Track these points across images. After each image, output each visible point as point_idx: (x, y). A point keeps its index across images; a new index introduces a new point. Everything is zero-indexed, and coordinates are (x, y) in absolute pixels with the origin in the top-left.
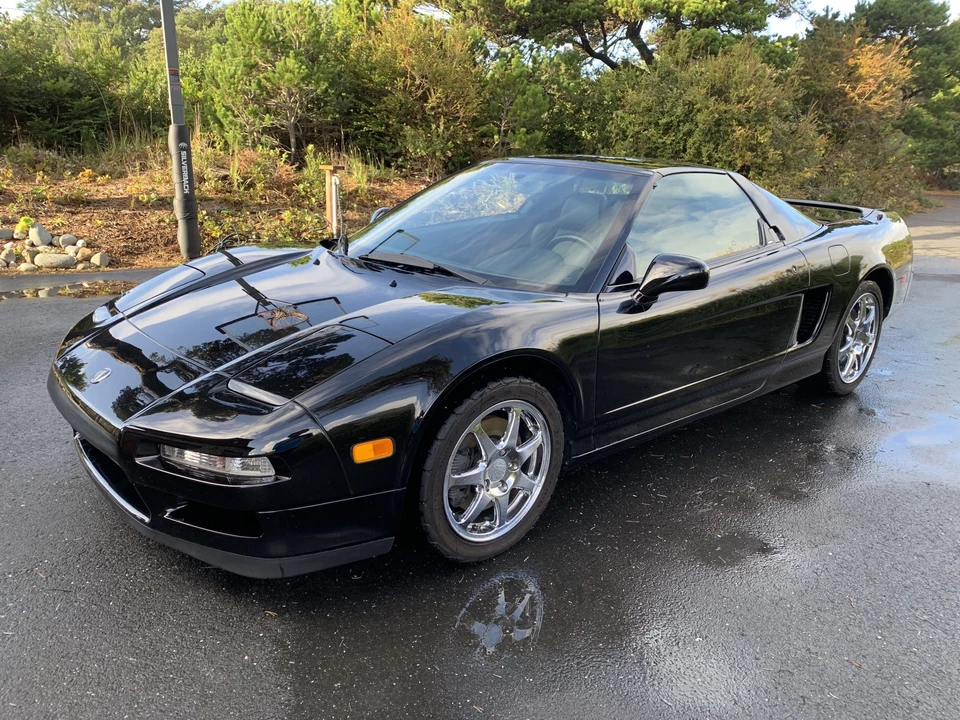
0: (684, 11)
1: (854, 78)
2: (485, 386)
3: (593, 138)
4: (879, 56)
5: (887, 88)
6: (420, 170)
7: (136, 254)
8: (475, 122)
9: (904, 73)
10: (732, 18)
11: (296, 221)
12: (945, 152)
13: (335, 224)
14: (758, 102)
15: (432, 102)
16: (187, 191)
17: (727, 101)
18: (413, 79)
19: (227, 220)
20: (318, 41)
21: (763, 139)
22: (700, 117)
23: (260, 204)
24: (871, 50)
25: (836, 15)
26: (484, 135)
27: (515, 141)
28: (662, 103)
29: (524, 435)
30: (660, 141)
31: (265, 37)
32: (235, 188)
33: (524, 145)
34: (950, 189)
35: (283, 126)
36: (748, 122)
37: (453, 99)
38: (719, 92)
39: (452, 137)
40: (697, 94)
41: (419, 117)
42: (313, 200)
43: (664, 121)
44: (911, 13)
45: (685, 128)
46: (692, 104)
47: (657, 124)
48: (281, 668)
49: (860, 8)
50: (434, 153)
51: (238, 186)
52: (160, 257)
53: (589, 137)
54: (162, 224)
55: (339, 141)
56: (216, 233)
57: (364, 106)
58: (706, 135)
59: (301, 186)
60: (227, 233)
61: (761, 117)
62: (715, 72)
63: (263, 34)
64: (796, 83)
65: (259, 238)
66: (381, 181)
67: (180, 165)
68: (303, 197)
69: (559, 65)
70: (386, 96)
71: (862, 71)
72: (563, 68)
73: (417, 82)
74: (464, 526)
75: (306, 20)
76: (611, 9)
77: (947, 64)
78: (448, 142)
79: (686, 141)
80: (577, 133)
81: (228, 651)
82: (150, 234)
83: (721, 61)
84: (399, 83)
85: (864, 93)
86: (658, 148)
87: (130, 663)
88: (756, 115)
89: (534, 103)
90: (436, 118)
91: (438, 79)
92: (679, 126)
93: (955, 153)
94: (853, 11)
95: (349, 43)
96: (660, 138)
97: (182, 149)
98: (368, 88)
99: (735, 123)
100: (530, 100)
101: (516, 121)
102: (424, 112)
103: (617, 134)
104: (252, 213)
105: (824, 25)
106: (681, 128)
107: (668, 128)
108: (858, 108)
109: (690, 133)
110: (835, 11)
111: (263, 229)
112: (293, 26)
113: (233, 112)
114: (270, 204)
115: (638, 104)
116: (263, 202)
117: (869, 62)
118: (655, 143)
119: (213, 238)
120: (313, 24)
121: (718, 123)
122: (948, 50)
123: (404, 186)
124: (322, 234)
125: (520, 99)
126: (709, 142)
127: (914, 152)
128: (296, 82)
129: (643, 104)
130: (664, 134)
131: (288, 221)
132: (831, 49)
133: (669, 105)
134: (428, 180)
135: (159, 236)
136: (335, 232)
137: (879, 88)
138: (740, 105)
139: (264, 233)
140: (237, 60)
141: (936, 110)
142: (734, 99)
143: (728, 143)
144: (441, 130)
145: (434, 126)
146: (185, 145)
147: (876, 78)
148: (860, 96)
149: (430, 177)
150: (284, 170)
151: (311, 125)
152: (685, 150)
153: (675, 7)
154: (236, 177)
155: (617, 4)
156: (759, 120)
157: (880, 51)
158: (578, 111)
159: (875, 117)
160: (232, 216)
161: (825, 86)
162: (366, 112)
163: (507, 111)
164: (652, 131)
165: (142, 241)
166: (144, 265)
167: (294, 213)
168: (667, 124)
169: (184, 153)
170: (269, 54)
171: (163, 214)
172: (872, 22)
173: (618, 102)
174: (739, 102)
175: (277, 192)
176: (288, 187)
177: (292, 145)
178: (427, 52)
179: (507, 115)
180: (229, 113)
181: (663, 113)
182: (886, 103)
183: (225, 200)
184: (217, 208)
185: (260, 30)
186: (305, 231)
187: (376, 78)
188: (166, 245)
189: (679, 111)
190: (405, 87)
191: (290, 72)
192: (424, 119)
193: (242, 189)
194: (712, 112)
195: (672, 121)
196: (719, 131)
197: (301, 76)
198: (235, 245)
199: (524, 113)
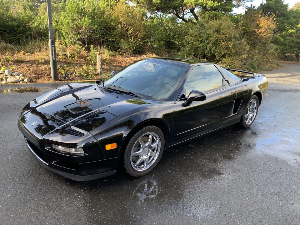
0: (207, 6)
1: (258, 27)
2: (142, 128)
4: (266, 21)
5: (268, 31)
6: (126, 53)
7: (38, 79)
8: (143, 38)
9: (273, 26)
10: (222, 8)
11: (87, 69)
12: (286, 49)
13: (99, 70)
14: (229, 35)
15: (130, 32)
16: (54, 60)
17: (219, 34)
18: (124, 24)
19: (66, 68)
20: (95, 12)
21: (230, 46)
22: (211, 39)
23: (76, 63)
24: (264, 19)
25: (254, 7)
26: (145, 42)
27: (155, 45)
28: (200, 34)
29: (153, 141)
30: (199, 45)
31: (78, 11)
32: (69, 58)
33: (158, 46)
34: (288, 61)
35: (83, 38)
36: (226, 40)
37: (136, 31)
38: (217, 31)
39: (136, 43)
40: (210, 32)
41: (125, 36)
42: (93, 62)
43: (200, 39)
44: (277, 7)
45: (207, 42)
46: (209, 34)
47: (198, 40)
48: (85, 206)
49: (261, 5)
50: (130, 48)
51: (69, 57)
52: (46, 79)
53: (178, 43)
54: (46, 69)
55: (101, 43)
56: (63, 72)
57: (108, 32)
58: (213, 44)
59: (89, 58)
60: (66, 72)
61: (229, 39)
62: (216, 25)
63: (78, 10)
64: (241, 29)
65: (76, 74)
66: (114, 56)
67: (52, 52)
68: (89, 61)
69: (169, 21)
70: (116, 29)
71: (261, 25)
72: (170, 22)
73: (125, 26)
74: (136, 167)
75: (91, 5)
76: (185, 4)
77: (287, 23)
78: (134, 44)
79: (207, 46)
80: (174, 42)
81: (70, 201)
82: (42, 72)
83: (218, 21)
84: (120, 26)
85: (261, 32)
86: (198, 47)
87: (43, 204)
88: (228, 38)
89: (161, 33)
90: (131, 37)
91: (131, 25)
93: (289, 50)
94: (259, 6)
95: (104, 13)
96: (199, 44)
97: (53, 47)
98: (110, 27)
99: (222, 41)
100: (160, 32)
101: (155, 38)
102: (127, 35)
103: (186, 43)
104: (74, 66)
105: (250, 10)
106: (205, 42)
107: (202, 41)
108: (259, 36)
109: (208, 43)
110: (254, 6)
111: (77, 71)
112: (87, 7)
113: (68, 34)
114: (79, 63)
115: (193, 34)
116: (77, 62)
117: (263, 23)
118: (197, 46)
119: (62, 74)
120: (93, 7)
121: (217, 41)
122: (288, 19)
123: (120, 57)
124: (95, 73)
125: (157, 32)
126: (214, 46)
127: (277, 49)
128: (88, 25)
129: (194, 34)
130: (201, 43)
131: (85, 69)
132: (252, 18)
133: (202, 34)
134: (128, 56)
135: (45, 73)
136: (99, 72)
137: (266, 30)
139: (77, 72)
140: (69, 18)
141: (283, 37)
142: (222, 33)
143: (220, 47)
144: (132, 41)
145: (130, 40)
146: (54, 45)
147: (265, 28)
148: (260, 33)
149: (129, 55)
150: (84, 52)
151: (92, 38)
152: (206, 49)
153: (205, 4)
154: (69, 55)
155: (187, 3)
156: (229, 40)
157: (266, 19)
158: (175, 35)
159: (264, 39)
160: (68, 67)
161: (249, 29)
162: (109, 34)
163: (153, 35)
164: (197, 42)
165: (40, 74)
166: (40, 82)
167: (87, 66)
168: (201, 40)
169: (53, 48)
170: (79, 16)
171: (46, 66)
172: (265, 9)
173: (186, 33)
174: (223, 35)
175: (82, 59)
176: (85, 58)
177: (86, 44)
178: (128, 16)
180: (67, 34)
181: (200, 37)
182: (268, 35)
183: (65, 62)
184: (63, 64)
185: (77, 9)
186: (90, 72)
187: (112, 24)
188: (47, 76)
189: (205, 36)
190: (121, 27)
191: (86, 22)
192: (127, 37)
193: (71, 58)
194: (215, 37)
195: (203, 40)
196: (217, 43)
197: (89, 23)
198: (68, 76)
199: (158, 36)
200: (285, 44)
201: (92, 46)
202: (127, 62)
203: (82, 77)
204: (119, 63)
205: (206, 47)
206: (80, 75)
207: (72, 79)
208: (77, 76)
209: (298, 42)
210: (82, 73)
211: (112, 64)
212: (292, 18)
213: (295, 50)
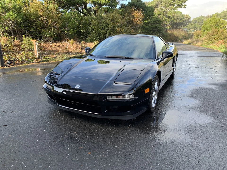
0: (101, 3)
1: (133, 17)
3: (84, 31)
4: (138, 13)
5: (140, 20)
6: (48, 40)
8: (60, 28)
9: (142, 17)
11: (26, 55)
13: (37, 54)
14: (121, 23)
15: (50, 23)
17: (114, 22)
18: (43, 17)
21: (122, 31)
22: (109, 26)
24: (136, 12)
25: (125, 4)
26: (62, 31)
27: (70, 32)
28: (101, 23)
30: (101, 32)
31: (2, 6)
33: (72, 33)
35: (9, 30)
37: (54, 23)
38: (112, 20)
39: (55, 32)
40: (108, 21)
42: (26, 49)
43: (101, 27)
46: (107, 23)
47: (100, 28)
49: (129, 3)
51: (5, 46)
53: (83, 31)
56: (6, 59)
57: (29, 25)
58: (111, 30)
59: (22, 46)
60: (9, 59)
62: (111, 16)
64: (126, 19)
65: (18, 60)
66: (39, 43)
68: (23, 48)
69: (76, 14)
70: (35, 22)
71: (135, 16)
72: (77, 15)
73: (44, 18)
76: (85, 2)
77: (147, 15)
80: (80, 30)
84: (40, 19)
86: (100, 33)
88: (120, 26)
89: (74, 24)
90: (51, 27)
91: (48, 17)
92: (105, 28)
94: (128, 4)
98: (30, 20)
99: (117, 27)
100: (73, 22)
101: (70, 28)
102: (47, 26)
103: (92, 30)
104: (13, 53)
108: (136, 24)
109: (107, 30)
114: (16, 51)
115: (95, 23)
116: (13, 50)
117: (136, 14)
118: (100, 32)
120: (14, 3)
121: (113, 27)
122: (146, 12)
123: (45, 44)
124: (35, 57)
125: (70, 23)
126: (111, 32)
128: (13, 19)
129: (97, 23)
130: (102, 30)
131: (24, 55)
132: (129, 12)
134: (50, 42)
136: (38, 57)
138: (117, 23)
139: (19, 58)
142: (116, 22)
143: (115, 32)
144: (52, 30)
145: (51, 29)
147: (138, 18)
148: (136, 21)
149: (51, 42)
150: (17, 42)
151: (15, 30)
152: (107, 34)
153: (100, 2)
155: (87, 1)
156: (121, 27)
157: (138, 12)
159: (139, 26)
160: (8, 54)
161: (129, 19)
164: (99, 29)
173: (90, 23)
175: (16, 48)
176: (19, 46)
177: (13, 35)
178: (46, 11)
179: (67, 26)
181: (101, 25)
182: (140, 23)
183: (3, 50)
187: (33, 17)
189: (105, 25)
190: (42, 19)
191: (12, 16)
192: (47, 28)
193: (6, 47)
194: (112, 25)
195: (103, 27)
196: (113, 29)
197: (15, 17)
198: (12, 62)
199: (72, 26)
200: (147, 29)
201: (24, 35)
202: (53, 47)
203: (25, 62)
204: (46, 48)
205: (107, 32)
206: (22, 61)
207: (17, 64)
208: (20, 62)
209: (153, 27)
210: (23, 58)
211: (41, 49)
212: (149, 11)
213: (151, 32)
